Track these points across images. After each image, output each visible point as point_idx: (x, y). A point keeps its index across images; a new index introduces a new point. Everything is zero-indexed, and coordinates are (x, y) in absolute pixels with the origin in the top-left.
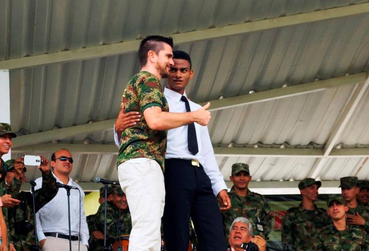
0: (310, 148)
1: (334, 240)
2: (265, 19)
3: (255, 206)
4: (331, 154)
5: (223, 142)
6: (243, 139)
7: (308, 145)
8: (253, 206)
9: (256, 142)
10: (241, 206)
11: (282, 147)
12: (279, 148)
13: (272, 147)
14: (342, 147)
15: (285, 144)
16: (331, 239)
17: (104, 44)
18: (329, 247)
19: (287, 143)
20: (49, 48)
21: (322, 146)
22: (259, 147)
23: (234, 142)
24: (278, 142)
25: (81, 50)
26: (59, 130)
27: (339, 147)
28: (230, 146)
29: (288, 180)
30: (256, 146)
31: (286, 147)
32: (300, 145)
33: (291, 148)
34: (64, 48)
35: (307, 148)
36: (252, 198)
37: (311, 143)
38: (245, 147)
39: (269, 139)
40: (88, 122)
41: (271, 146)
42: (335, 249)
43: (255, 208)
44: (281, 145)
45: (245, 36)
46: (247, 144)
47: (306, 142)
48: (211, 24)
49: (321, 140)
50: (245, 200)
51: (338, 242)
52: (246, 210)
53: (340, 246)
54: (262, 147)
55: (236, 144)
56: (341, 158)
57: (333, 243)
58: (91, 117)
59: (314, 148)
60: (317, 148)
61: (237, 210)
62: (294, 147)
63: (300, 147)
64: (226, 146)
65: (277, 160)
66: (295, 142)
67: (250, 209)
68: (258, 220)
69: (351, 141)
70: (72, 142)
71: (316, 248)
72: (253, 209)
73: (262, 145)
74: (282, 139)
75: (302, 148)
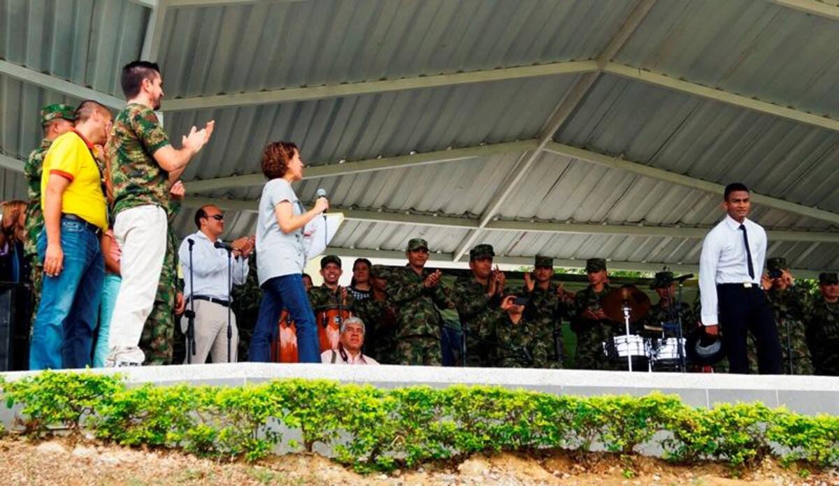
0: (465, 218)
2: (442, 74)
4: (486, 227)
5: (374, 206)
6: (395, 204)
7: (463, 215)
9: (409, 207)
11: (435, 215)
12: (432, 215)
13: (424, 215)
14: (499, 220)
17: (264, 90)
19: (440, 211)
20: (204, 91)
21: (479, 216)
22: (411, 213)
23: (385, 207)
24: (432, 210)
25: (238, 95)
26: (200, 182)
27: (496, 219)
28: (380, 211)
29: (435, 252)
30: (408, 213)
31: (439, 215)
32: (454, 214)
33: (444, 217)
34: (220, 91)
35: (462, 217)
37: (466, 213)
38: (395, 212)
39: (423, 207)
40: (232, 175)
41: (423, 213)
44: (434, 212)
45: (416, 92)
46: (399, 210)
47: (462, 211)
48: (383, 75)
49: (477, 210)
54: (414, 214)
55: (387, 208)
56: (497, 231)
58: (236, 170)
59: (469, 218)
60: (472, 219)
62: (448, 215)
63: (454, 216)
64: (376, 210)
65: (428, 228)
66: (449, 211)
69: (510, 213)
70: (211, 195)
74: (437, 207)
75: (456, 217)
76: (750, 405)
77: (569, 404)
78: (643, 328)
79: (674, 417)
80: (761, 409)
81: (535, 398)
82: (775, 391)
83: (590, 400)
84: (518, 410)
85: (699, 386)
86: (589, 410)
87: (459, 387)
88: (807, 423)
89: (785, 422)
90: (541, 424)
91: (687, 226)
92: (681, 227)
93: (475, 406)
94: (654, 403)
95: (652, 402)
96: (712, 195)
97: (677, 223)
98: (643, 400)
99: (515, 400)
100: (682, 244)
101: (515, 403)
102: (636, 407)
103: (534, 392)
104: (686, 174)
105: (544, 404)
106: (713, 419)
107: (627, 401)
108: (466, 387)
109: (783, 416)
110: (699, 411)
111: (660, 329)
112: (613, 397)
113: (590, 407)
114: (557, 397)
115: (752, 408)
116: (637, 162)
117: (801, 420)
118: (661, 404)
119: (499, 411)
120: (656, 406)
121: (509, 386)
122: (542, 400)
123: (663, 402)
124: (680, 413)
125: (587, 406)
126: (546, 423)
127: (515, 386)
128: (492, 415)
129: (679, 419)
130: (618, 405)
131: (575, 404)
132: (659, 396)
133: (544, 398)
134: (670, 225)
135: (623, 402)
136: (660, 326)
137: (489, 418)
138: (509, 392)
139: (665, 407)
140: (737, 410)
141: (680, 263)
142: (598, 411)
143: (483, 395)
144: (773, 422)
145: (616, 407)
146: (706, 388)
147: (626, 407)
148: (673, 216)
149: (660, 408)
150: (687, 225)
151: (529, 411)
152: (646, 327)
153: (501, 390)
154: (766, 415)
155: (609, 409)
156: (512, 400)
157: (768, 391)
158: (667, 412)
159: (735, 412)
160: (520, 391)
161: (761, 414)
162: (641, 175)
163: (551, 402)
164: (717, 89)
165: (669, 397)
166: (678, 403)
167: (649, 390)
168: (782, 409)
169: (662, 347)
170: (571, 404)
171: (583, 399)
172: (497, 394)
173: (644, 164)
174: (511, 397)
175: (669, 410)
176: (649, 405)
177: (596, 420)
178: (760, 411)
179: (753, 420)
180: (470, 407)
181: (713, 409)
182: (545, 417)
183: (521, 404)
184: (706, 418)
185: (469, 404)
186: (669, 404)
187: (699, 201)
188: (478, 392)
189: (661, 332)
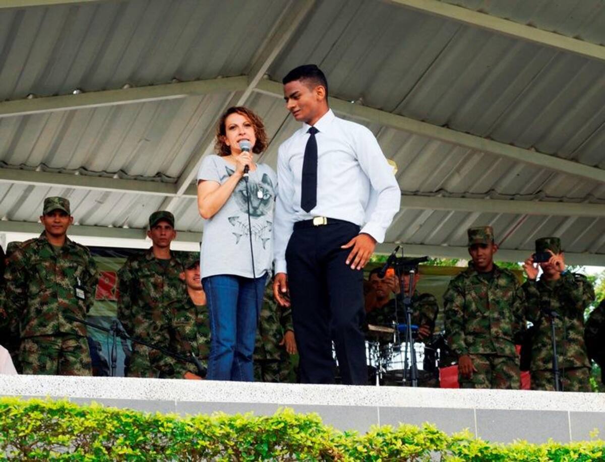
0: (157, 181)
1: (187, 319)
3: (75, 262)
4: (186, 192)
5: (28, 164)
6: (58, 161)
7: (154, 177)
8: (72, 261)
9: (78, 167)
10: (54, 259)
11: (116, 177)
12: (112, 177)
13: (100, 176)
15: (121, 172)
16: (183, 317)
18: (179, 328)
19: (123, 172)
21: (176, 180)
22: (81, 174)
23: (44, 165)
24: (110, 170)
28: (38, 170)
29: (121, 227)
30: (77, 173)
31: (121, 178)
32: (142, 176)
33: (127, 179)
35: (153, 181)
36: (71, 250)
37: (159, 174)
38: (60, 172)
39: (98, 164)
41: (98, 174)
42: (187, 332)
43: (75, 264)
44: (115, 173)
46: (65, 169)
47: (151, 172)
49: (173, 171)
50: (61, 252)
51: (193, 322)
52: (62, 266)
53: (196, 329)
54: (86, 175)
55: (48, 167)
57: (186, 323)
59: (162, 181)
60: (166, 183)
61: (47, 264)
62: (133, 178)
63: (141, 178)
64: (32, 169)
65: (107, 195)
66: (135, 170)
67: (67, 265)
68: (77, 282)
71: (159, 328)
72: (71, 265)
73: (86, 172)
74: (117, 165)
75: (145, 180)
76: (416, 429)
77: (162, 425)
78: (368, 328)
79: (309, 443)
80: (434, 433)
81: (116, 416)
82: (472, 410)
83: (193, 419)
84: (91, 433)
85: (366, 403)
86: (190, 433)
87: (10, 401)
88: (494, 452)
89: (466, 451)
90: (120, 453)
91: (451, 195)
92: (444, 196)
93: (30, 427)
94: (282, 425)
95: (280, 423)
96: (483, 154)
97: (438, 191)
98: (267, 420)
99: (87, 420)
100: (446, 220)
101: (87, 424)
102: (257, 429)
103: (115, 409)
104: (446, 125)
105: (127, 424)
106: (365, 447)
107: (245, 422)
108: (19, 401)
109: (463, 444)
110: (347, 436)
111: (390, 330)
112: (225, 416)
113: (192, 430)
114: (147, 416)
115: (420, 433)
116: (381, 109)
117: (486, 448)
118: (292, 426)
119: (64, 433)
120: (285, 428)
121: (81, 400)
122: (124, 420)
123: (295, 423)
124: (318, 439)
125: (187, 428)
126: (129, 451)
127: (89, 401)
128: (53, 440)
129: (316, 446)
130: (232, 426)
131: (170, 425)
132: (289, 416)
133: (128, 416)
134: (429, 194)
135: (238, 424)
136: (390, 326)
137: (50, 443)
138: (79, 409)
139: (297, 430)
140: (400, 435)
141: (445, 245)
142: (204, 436)
143: (42, 411)
144: (449, 452)
145: (228, 429)
146: (377, 405)
147: (243, 430)
148: (434, 181)
149: (289, 431)
150: (451, 193)
151: (106, 434)
152: (372, 327)
153: (67, 406)
154: (438, 443)
155: (218, 432)
156: (83, 419)
157: (463, 411)
158: (299, 437)
159: (396, 438)
160: (94, 406)
161: (432, 441)
162: (388, 127)
163: (136, 423)
164: (481, 11)
165: (303, 417)
166: (317, 424)
167: (275, 406)
168: (465, 434)
169: (394, 354)
170: (165, 425)
171: (183, 419)
172: (62, 411)
173: (391, 112)
174: (83, 414)
175: (303, 434)
176: (274, 427)
177: (199, 447)
178: (430, 436)
179: (419, 449)
180: (23, 428)
181: (367, 433)
182: (127, 443)
183: (94, 425)
184: (356, 445)
185: (22, 425)
186: (303, 427)
187: (465, 161)
188: (36, 408)
189: (392, 334)
